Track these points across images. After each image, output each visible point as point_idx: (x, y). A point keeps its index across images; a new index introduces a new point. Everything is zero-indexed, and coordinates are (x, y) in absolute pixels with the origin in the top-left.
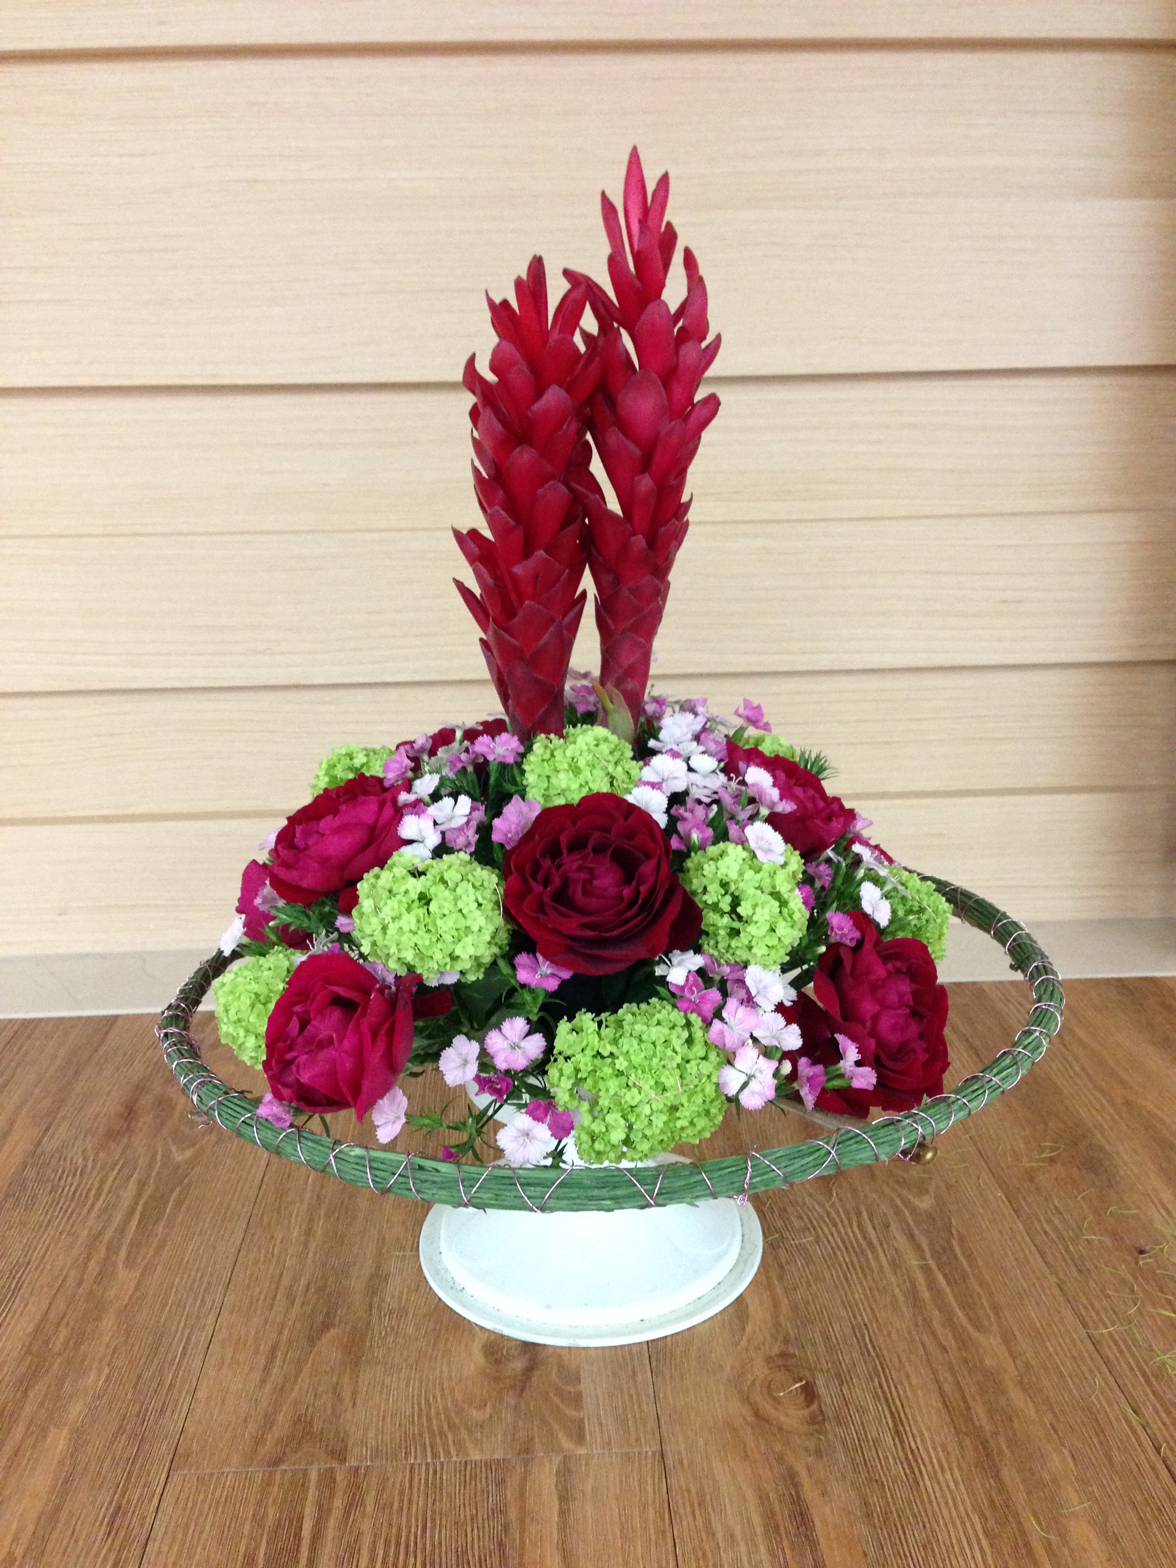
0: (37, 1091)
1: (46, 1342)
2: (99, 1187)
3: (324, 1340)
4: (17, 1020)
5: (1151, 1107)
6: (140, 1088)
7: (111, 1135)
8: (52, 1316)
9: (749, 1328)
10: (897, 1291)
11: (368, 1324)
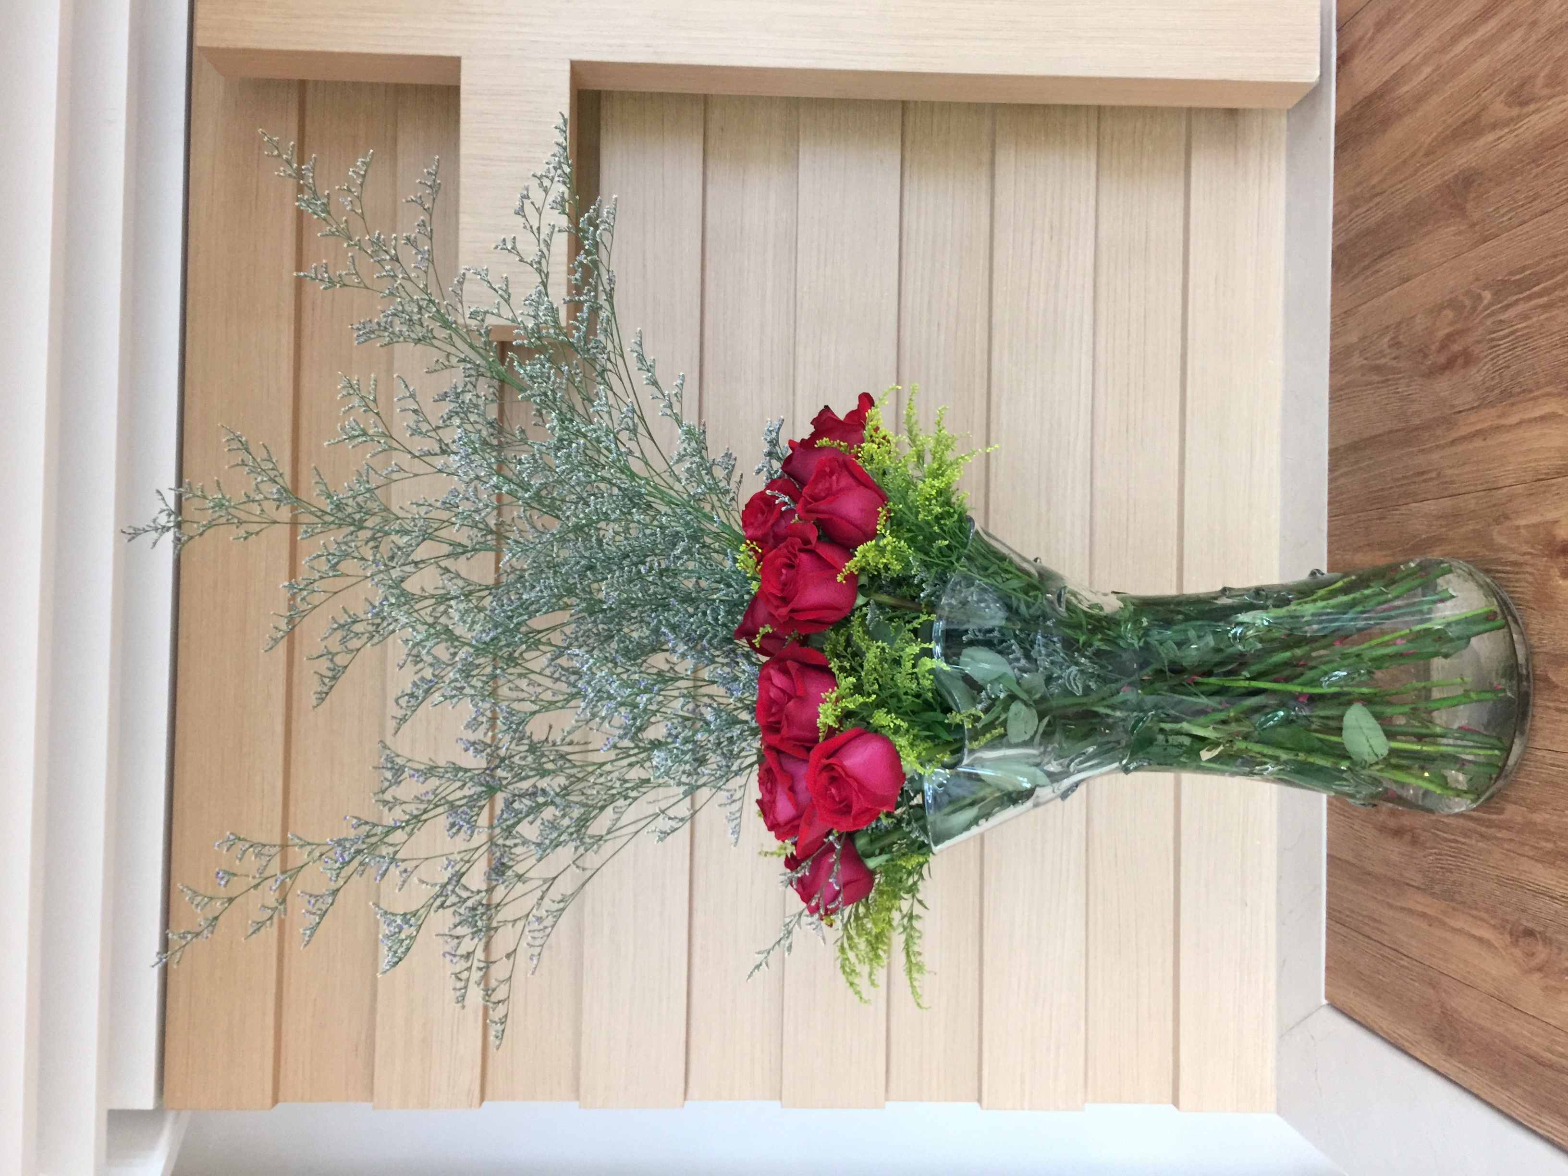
0: (1380, 898)
1: (1548, 853)
2: (1450, 841)
3: (1554, 679)
4: (1327, 923)
5: (1430, 139)
6: (1382, 829)
7: (1415, 841)
8: (1531, 854)
9: (1560, 412)
10: (1542, 317)
11: (1546, 653)
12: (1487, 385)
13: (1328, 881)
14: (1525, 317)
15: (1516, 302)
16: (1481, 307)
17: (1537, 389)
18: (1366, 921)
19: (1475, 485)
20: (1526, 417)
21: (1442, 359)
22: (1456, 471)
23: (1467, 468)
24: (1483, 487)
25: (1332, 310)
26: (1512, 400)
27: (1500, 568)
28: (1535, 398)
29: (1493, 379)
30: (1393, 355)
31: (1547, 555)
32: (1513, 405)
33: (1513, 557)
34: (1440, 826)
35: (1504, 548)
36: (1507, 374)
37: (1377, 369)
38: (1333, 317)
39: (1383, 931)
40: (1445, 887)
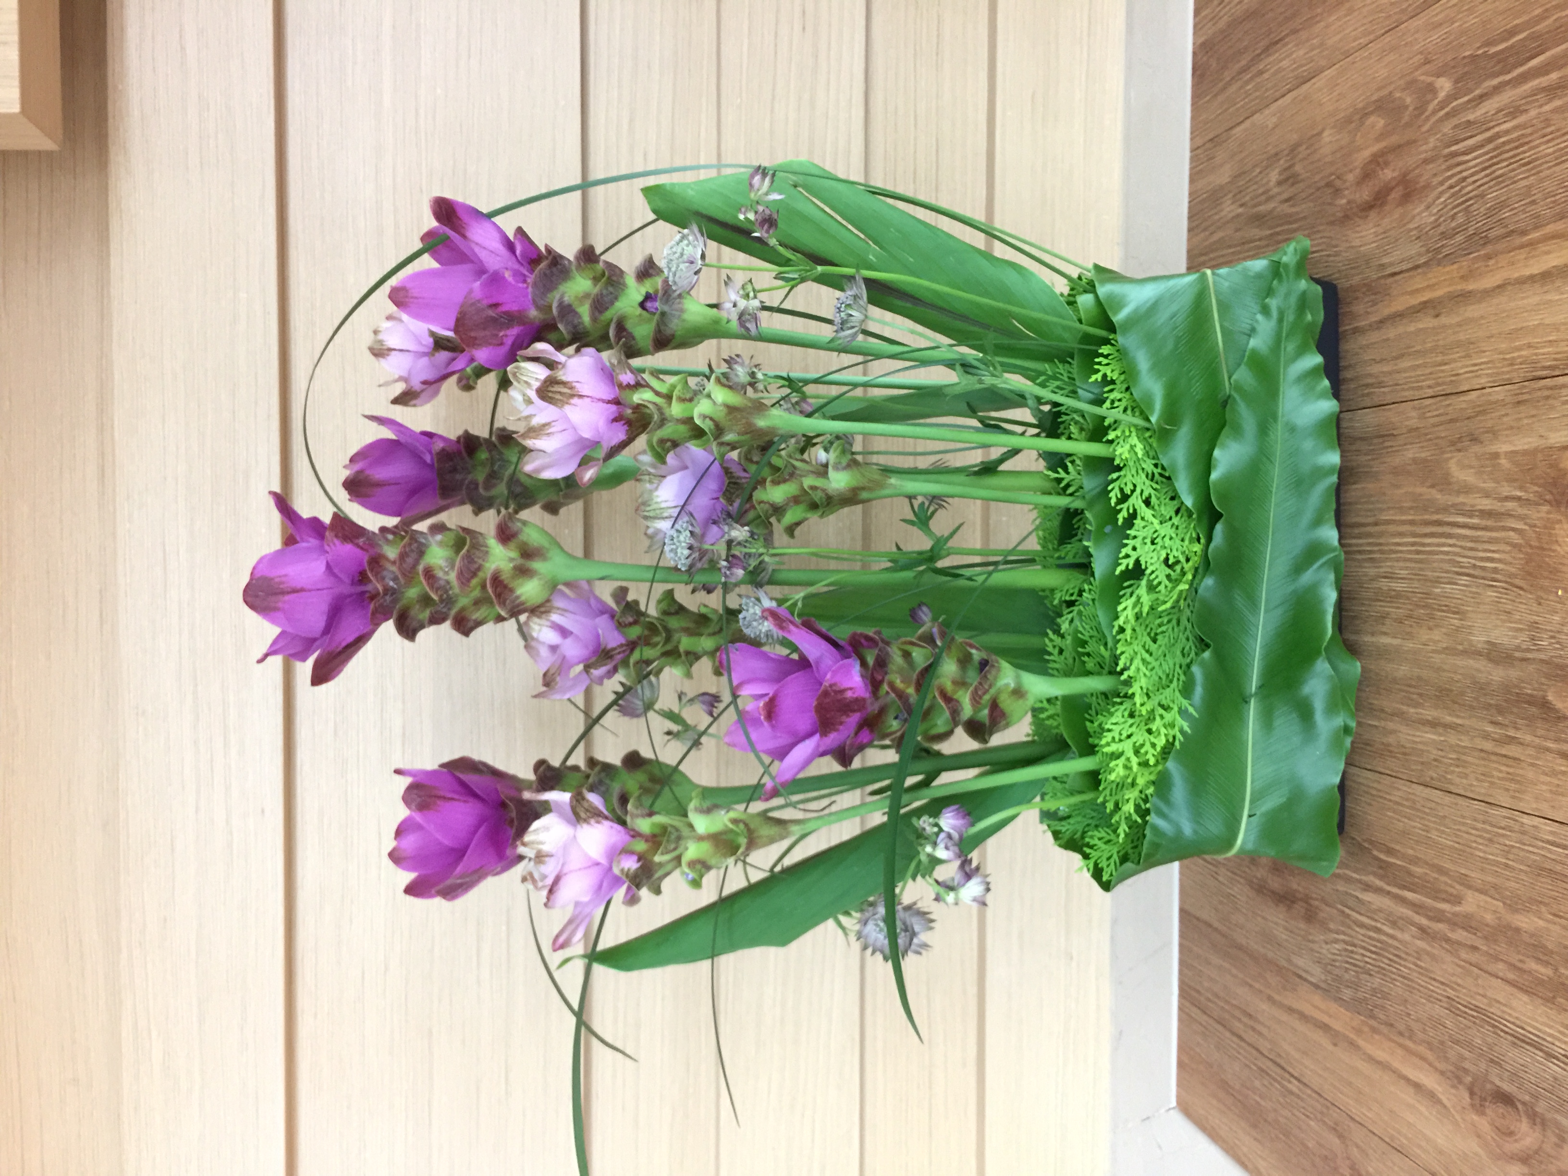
0: (1257, 985)
1: (1541, 982)
2: (1367, 928)
3: (1559, 705)
4: (1179, 1002)
6: (1261, 889)
7: (1310, 916)
8: (1511, 976)
11: (1545, 662)
12: (1442, 229)
13: (1181, 946)
14: (1515, 111)
15: (1497, 90)
16: (1431, 107)
17: (1536, 228)
18: (1237, 1013)
19: (1421, 388)
20: (1516, 275)
21: (1365, 194)
22: (1386, 368)
23: (1405, 364)
24: (1430, 392)
25: (1192, 139)
26: (1489, 249)
27: (1461, 519)
28: (1531, 244)
29: (1453, 217)
30: (1285, 196)
31: (1549, 502)
32: (1489, 257)
33: (1486, 504)
34: (1351, 902)
35: (1466, 489)
36: (1480, 208)
37: (1258, 219)
38: (1193, 150)
39: (1260, 1034)
40: (1360, 995)
